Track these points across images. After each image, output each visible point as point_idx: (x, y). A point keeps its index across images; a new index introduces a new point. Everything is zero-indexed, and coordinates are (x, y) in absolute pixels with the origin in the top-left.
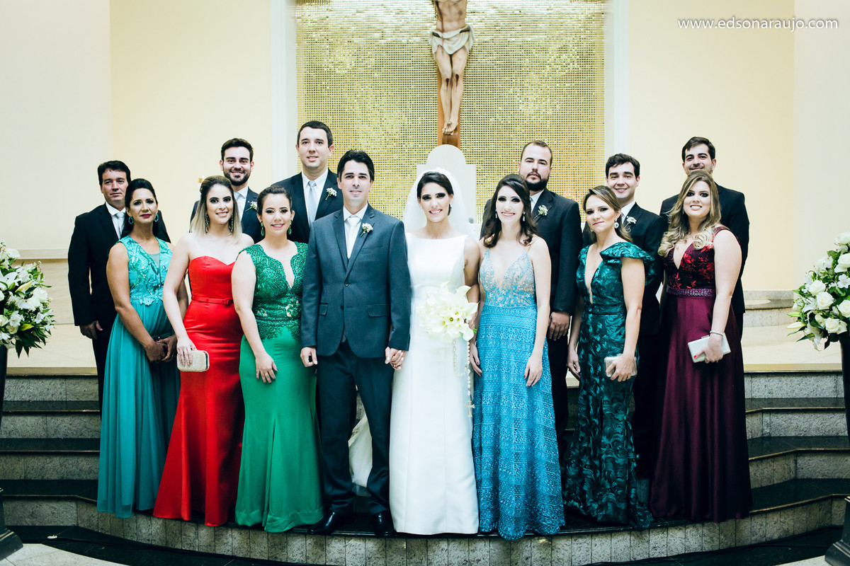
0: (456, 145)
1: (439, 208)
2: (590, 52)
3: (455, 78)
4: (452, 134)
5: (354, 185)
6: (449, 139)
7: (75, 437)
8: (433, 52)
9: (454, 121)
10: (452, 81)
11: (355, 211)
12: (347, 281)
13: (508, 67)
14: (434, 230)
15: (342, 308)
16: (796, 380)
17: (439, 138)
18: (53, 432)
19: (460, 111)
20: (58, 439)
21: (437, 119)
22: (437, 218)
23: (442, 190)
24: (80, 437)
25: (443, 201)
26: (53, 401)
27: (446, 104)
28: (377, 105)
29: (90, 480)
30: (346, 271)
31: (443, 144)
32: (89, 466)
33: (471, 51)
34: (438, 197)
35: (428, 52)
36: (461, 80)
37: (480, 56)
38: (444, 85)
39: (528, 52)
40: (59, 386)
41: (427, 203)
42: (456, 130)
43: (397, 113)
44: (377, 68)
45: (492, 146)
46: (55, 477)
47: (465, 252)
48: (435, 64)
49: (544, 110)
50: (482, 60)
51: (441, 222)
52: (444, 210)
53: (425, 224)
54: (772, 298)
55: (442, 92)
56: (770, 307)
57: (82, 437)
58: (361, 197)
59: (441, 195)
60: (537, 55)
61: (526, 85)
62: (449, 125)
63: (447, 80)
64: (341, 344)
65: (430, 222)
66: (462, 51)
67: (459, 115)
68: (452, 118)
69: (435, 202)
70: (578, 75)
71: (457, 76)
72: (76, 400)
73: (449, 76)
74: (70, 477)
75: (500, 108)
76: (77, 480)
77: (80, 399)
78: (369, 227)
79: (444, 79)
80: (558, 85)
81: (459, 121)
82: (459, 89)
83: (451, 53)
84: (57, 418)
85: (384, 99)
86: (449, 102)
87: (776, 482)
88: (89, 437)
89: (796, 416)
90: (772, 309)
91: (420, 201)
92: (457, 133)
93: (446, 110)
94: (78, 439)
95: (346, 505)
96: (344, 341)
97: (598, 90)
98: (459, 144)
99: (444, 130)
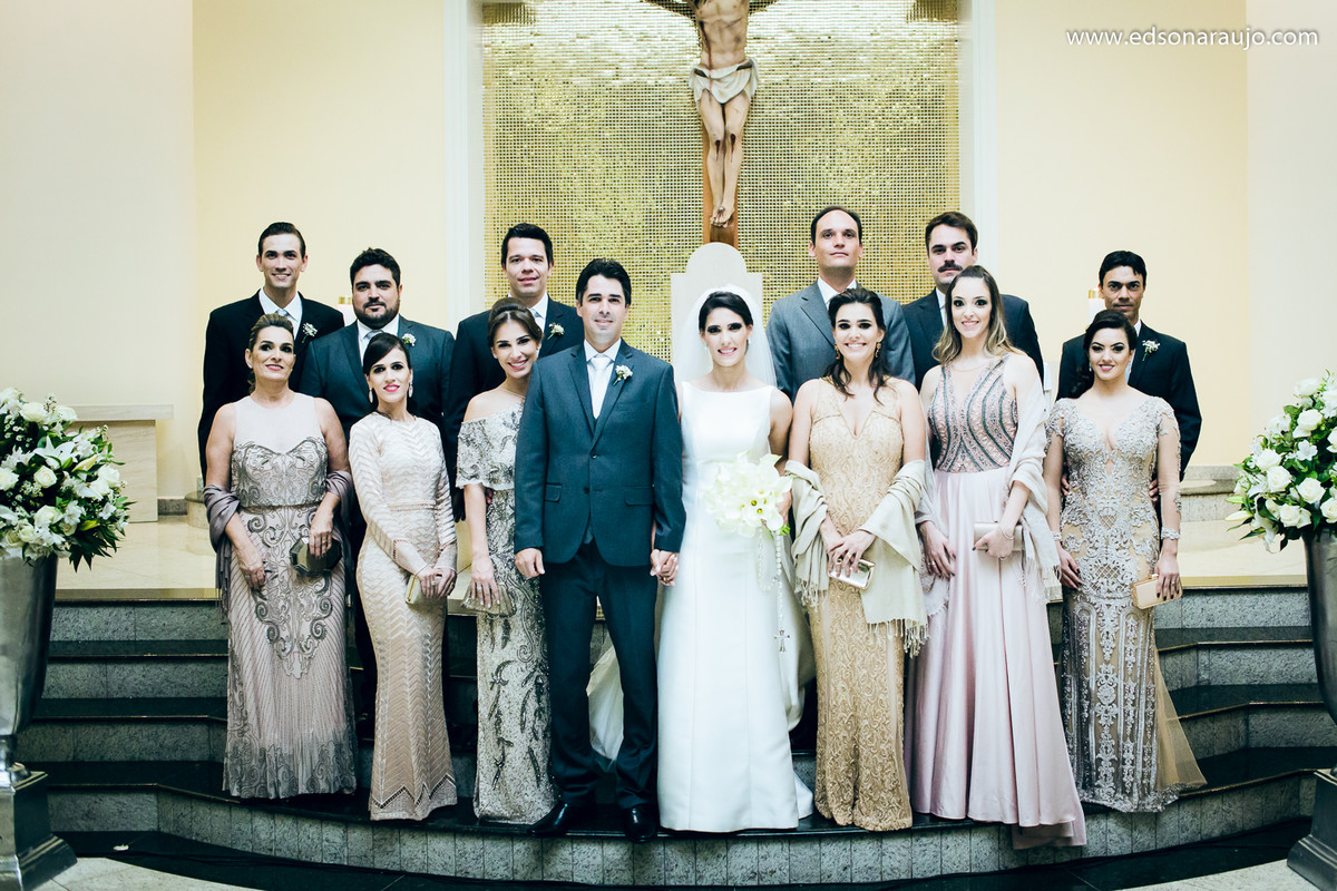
0: (731, 243)
1: (733, 346)
2: (937, 101)
3: (729, 139)
4: (725, 226)
5: (602, 313)
6: (720, 234)
7: (151, 695)
8: (696, 100)
9: (728, 206)
10: (725, 144)
11: (602, 349)
12: (593, 452)
13: (812, 122)
14: (725, 377)
15: (587, 490)
16: (1248, 599)
17: (705, 231)
18: (116, 688)
19: (737, 190)
20: (124, 699)
21: (703, 203)
22: (728, 361)
23: (737, 319)
24: (158, 696)
25: (737, 335)
26: (114, 641)
27: (716, 180)
28: (608, 181)
29: (175, 762)
30: (592, 436)
31: (712, 241)
32: (175, 739)
33: (754, 98)
34: (730, 329)
35: (686, 99)
36: (738, 143)
37: (768, 105)
38: (712, 151)
39: (842, 99)
40: (124, 618)
41: (714, 338)
42: (731, 219)
43: (639, 193)
44: (609, 123)
45: (787, 244)
46: (121, 757)
48: (699, 118)
49: (867, 189)
50: (772, 111)
51: (735, 366)
52: (739, 348)
53: (711, 367)
54: (1218, 478)
55: (710, 162)
56: (1214, 490)
57: (162, 696)
58: (611, 329)
59: (735, 327)
60: (855, 104)
61: (839, 150)
62: (720, 213)
63: (718, 143)
64: (583, 545)
65: (717, 365)
66: (740, 98)
67: (736, 197)
68: (725, 201)
69: (726, 336)
70: (918, 135)
71: (733, 137)
72: (149, 638)
73: (720, 137)
74: (146, 757)
75: (800, 186)
76: (155, 762)
77: (157, 638)
78: (626, 371)
79: (713, 142)
80: (888, 150)
81: (735, 205)
82: (736, 157)
83: (723, 101)
84: (122, 666)
85: (619, 172)
86: (720, 178)
87: (1217, 753)
88: (173, 696)
89: (1248, 654)
90: (1218, 493)
91: (703, 335)
92: (732, 225)
93: (716, 188)
94: (156, 699)
95: (585, 792)
96: (589, 540)
97: (949, 158)
98: (736, 241)
99: (712, 220)
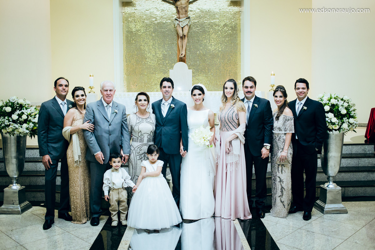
0: (184, 62)
1: (199, 99)
2: (235, 27)
4: (183, 58)
6: (182, 60)
8: (176, 26)
9: (184, 53)
10: (183, 38)
11: (167, 100)
12: (163, 126)
13: (204, 32)
14: (197, 108)
15: (161, 135)
17: (177, 59)
19: (186, 49)
20: (40, 171)
21: (177, 52)
22: (198, 103)
23: (200, 92)
25: (200, 97)
26: (37, 158)
27: (181, 46)
28: (154, 47)
31: (179, 61)
33: (190, 26)
34: (199, 95)
35: (173, 26)
36: (186, 37)
37: (194, 28)
38: (180, 39)
39: (212, 26)
41: (195, 97)
42: (184, 56)
44: (154, 32)
45: (198, 62)
47: (209, 116)
48: (177, 31)
49: (218, 49)
51: (200, 104)
52: (201, 100)
55: (179, 42)
58: (169, 95)
59: (200, 94)
60: (215, 27)
61: (211, 39)
62: (182, 54)
63: (181, 37)
66: (187, 26)
67: (186, 51)
68: (183, 51)
69: (197, 97)
70: (231, 35)
71: (185, 36)
73: (182, 36)
75: (201, 48)
78: (173, 106)
79: (180, 37)
80: (223, 39)
81: (185, 53)
82: (186, 40)
83: (182, 27)
85: (157, 44)
86: (181, 45)
91: (192, 96)
92: (185, 57)
93: (180, 48)
97: (238, 41)
98: (185, 62)
99: (180, 56)
